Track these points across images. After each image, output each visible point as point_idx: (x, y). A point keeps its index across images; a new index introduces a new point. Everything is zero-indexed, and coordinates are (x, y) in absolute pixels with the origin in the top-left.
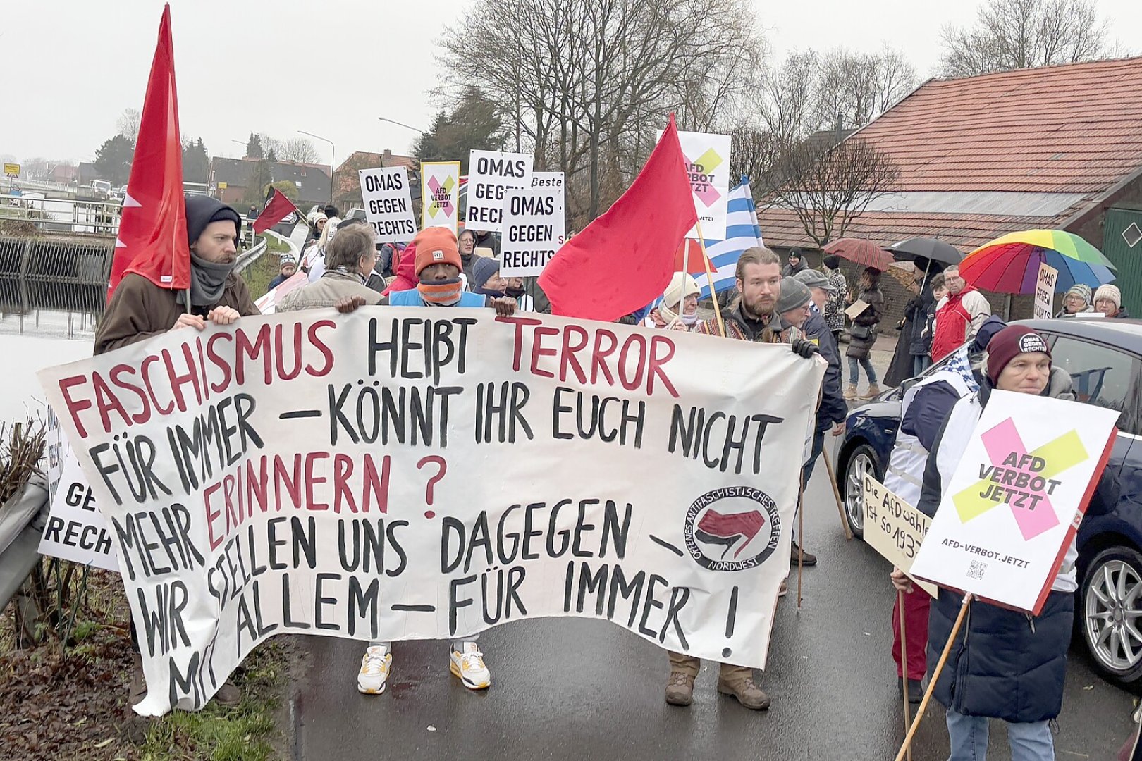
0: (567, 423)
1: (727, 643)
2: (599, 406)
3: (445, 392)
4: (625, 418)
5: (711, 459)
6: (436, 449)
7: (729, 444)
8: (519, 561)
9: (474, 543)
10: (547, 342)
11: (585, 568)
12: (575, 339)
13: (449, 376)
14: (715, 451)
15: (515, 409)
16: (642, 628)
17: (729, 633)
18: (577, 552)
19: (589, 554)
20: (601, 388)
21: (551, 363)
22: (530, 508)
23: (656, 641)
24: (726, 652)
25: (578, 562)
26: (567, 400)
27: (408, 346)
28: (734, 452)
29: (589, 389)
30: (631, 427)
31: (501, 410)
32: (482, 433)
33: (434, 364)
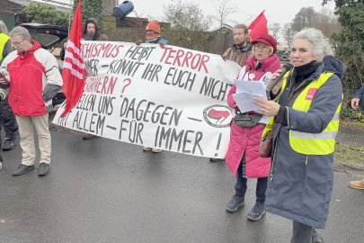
0: (170, 79)
1: (216, 152)
2: (181, 74)
3: (139, 64)
4: (188, 80)
5: (214, 95)
6: (130, 77)
7: (221, 91)
8: (142, 121)
9: (130, 109)
10: (173, 54)
11: (163, 129)
12: (181, 53)
13: (143, 60)
14: (216, 93)
15: (156, 72)
16: (183, 150)
17: (218, 148)
18: (162, 123)
19: (165, 124)
20: (184, 68)
21: (171, 60)
22: (150, 103)
23: (191, 154)
24: (216, 155)
25: (162, 126)
26: (172, 72)
27: (137, 53)
28: (222, 94)
29: (180, 69)
30: (190, 83)
31: (152, 72)
32: (144, 76)
33: (141, 57)
